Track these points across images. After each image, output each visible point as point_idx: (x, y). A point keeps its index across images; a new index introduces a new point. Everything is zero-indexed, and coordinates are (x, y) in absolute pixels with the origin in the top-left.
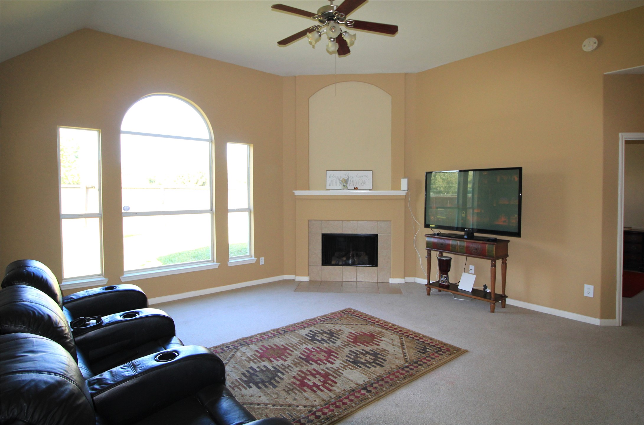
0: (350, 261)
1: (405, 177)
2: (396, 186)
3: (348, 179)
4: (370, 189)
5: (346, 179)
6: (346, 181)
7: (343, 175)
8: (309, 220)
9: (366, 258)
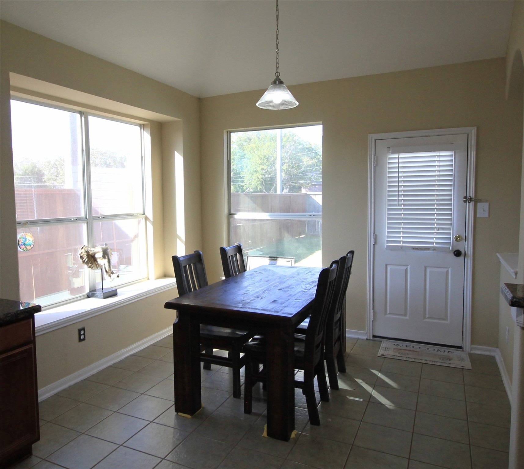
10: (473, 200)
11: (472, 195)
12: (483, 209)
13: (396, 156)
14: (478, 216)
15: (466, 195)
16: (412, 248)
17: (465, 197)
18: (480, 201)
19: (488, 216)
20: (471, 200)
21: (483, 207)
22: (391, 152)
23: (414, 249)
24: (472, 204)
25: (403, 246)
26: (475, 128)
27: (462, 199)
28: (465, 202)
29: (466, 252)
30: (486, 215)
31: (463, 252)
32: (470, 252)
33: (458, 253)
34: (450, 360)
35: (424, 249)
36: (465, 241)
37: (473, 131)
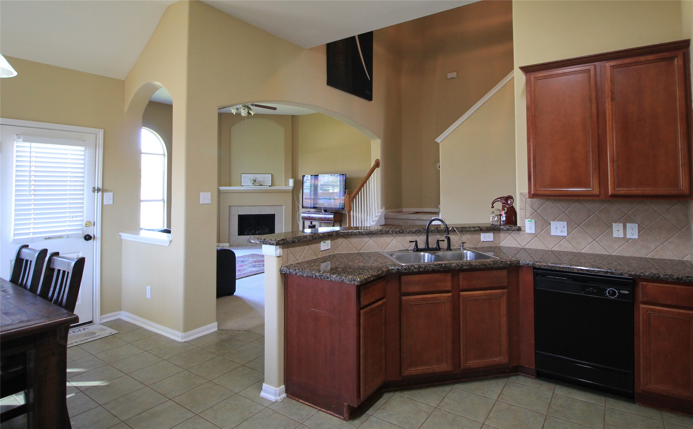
0: (257, 232)
1: (292, 178)
2: (287, 184)
3: (256, 179)
4: (270, 186)
5: (254, 179)
6: (255, 181)
7: (253, 176)
8: (230, 206)
9: (268, 230)
10: (101, 190)
11: (100, 187)
12: (109, 198)
13: (28, 144)
14: (104, 204)
15: (95, 186)
16: (45, 238)
17: (94, 188)
18: (107, 191)
19: (112, 204)
20: (99, 190)
21: (109, 196)
22: (22, 140)
23: (46, 239)
24: (100, 193)
25: (34, 237)
26: (103, 130)
27: (91, 190)
28: (94, 191)
29: (95, 236)
30: (111, 203)
31: (92, 236)
32: (98, 235)
33: (88, 238)
34: (95, 334)
35: (57, 238)
36: (94, 226)
37: (101, 133)
